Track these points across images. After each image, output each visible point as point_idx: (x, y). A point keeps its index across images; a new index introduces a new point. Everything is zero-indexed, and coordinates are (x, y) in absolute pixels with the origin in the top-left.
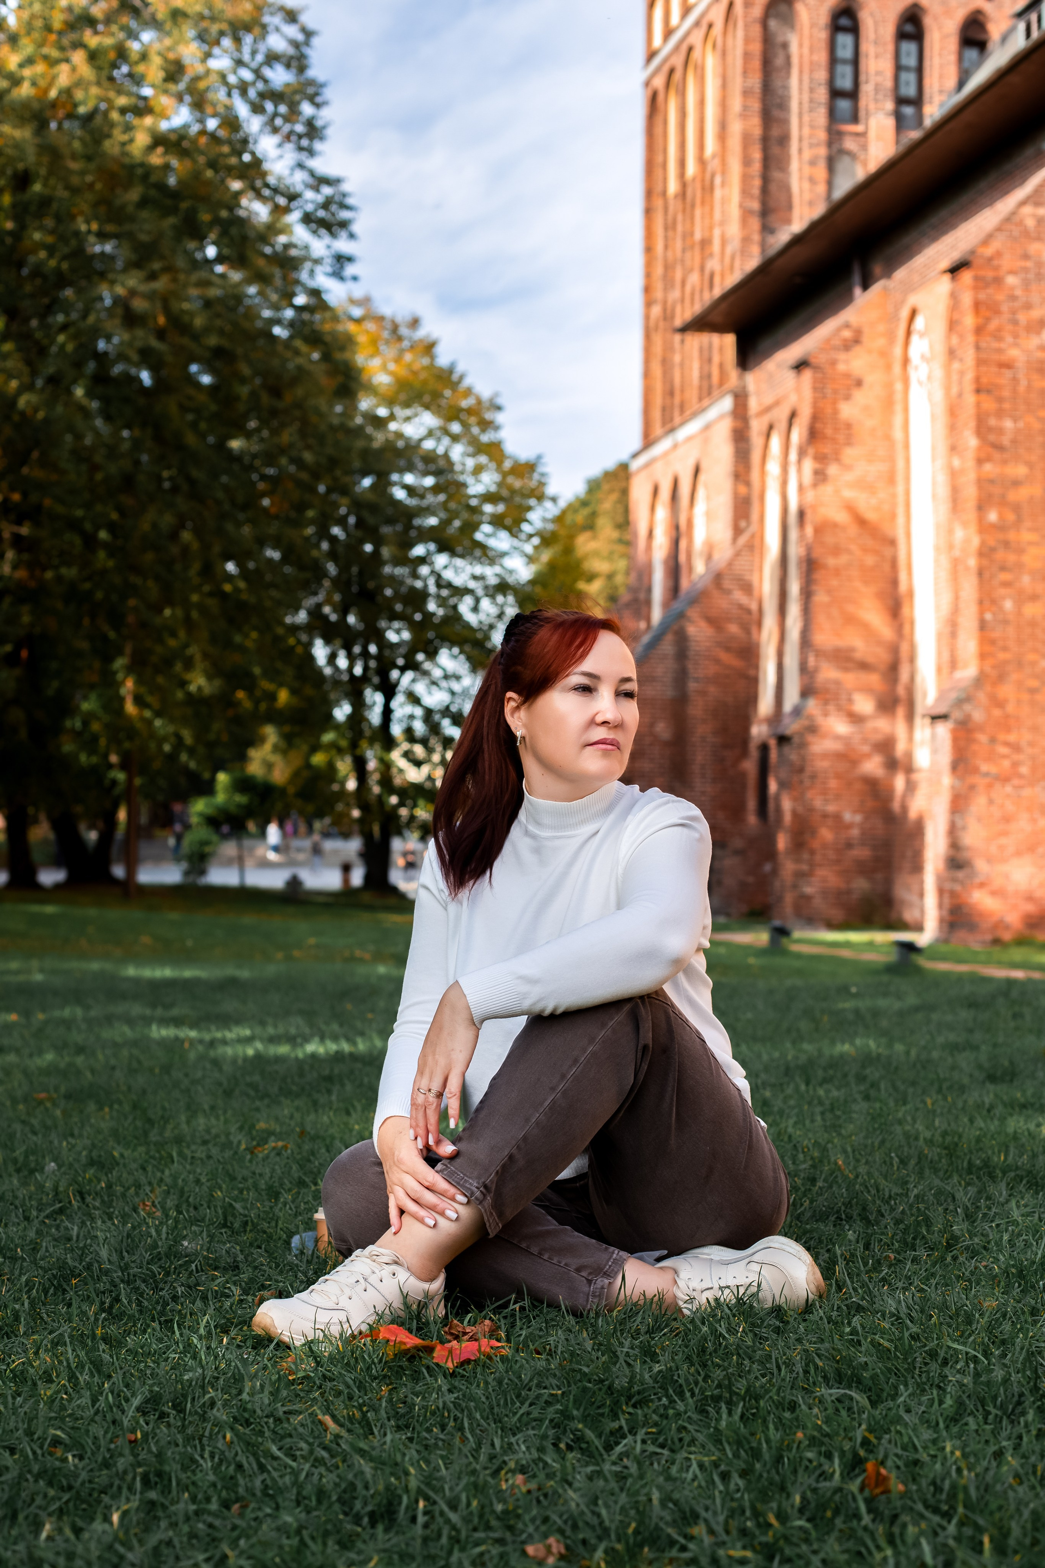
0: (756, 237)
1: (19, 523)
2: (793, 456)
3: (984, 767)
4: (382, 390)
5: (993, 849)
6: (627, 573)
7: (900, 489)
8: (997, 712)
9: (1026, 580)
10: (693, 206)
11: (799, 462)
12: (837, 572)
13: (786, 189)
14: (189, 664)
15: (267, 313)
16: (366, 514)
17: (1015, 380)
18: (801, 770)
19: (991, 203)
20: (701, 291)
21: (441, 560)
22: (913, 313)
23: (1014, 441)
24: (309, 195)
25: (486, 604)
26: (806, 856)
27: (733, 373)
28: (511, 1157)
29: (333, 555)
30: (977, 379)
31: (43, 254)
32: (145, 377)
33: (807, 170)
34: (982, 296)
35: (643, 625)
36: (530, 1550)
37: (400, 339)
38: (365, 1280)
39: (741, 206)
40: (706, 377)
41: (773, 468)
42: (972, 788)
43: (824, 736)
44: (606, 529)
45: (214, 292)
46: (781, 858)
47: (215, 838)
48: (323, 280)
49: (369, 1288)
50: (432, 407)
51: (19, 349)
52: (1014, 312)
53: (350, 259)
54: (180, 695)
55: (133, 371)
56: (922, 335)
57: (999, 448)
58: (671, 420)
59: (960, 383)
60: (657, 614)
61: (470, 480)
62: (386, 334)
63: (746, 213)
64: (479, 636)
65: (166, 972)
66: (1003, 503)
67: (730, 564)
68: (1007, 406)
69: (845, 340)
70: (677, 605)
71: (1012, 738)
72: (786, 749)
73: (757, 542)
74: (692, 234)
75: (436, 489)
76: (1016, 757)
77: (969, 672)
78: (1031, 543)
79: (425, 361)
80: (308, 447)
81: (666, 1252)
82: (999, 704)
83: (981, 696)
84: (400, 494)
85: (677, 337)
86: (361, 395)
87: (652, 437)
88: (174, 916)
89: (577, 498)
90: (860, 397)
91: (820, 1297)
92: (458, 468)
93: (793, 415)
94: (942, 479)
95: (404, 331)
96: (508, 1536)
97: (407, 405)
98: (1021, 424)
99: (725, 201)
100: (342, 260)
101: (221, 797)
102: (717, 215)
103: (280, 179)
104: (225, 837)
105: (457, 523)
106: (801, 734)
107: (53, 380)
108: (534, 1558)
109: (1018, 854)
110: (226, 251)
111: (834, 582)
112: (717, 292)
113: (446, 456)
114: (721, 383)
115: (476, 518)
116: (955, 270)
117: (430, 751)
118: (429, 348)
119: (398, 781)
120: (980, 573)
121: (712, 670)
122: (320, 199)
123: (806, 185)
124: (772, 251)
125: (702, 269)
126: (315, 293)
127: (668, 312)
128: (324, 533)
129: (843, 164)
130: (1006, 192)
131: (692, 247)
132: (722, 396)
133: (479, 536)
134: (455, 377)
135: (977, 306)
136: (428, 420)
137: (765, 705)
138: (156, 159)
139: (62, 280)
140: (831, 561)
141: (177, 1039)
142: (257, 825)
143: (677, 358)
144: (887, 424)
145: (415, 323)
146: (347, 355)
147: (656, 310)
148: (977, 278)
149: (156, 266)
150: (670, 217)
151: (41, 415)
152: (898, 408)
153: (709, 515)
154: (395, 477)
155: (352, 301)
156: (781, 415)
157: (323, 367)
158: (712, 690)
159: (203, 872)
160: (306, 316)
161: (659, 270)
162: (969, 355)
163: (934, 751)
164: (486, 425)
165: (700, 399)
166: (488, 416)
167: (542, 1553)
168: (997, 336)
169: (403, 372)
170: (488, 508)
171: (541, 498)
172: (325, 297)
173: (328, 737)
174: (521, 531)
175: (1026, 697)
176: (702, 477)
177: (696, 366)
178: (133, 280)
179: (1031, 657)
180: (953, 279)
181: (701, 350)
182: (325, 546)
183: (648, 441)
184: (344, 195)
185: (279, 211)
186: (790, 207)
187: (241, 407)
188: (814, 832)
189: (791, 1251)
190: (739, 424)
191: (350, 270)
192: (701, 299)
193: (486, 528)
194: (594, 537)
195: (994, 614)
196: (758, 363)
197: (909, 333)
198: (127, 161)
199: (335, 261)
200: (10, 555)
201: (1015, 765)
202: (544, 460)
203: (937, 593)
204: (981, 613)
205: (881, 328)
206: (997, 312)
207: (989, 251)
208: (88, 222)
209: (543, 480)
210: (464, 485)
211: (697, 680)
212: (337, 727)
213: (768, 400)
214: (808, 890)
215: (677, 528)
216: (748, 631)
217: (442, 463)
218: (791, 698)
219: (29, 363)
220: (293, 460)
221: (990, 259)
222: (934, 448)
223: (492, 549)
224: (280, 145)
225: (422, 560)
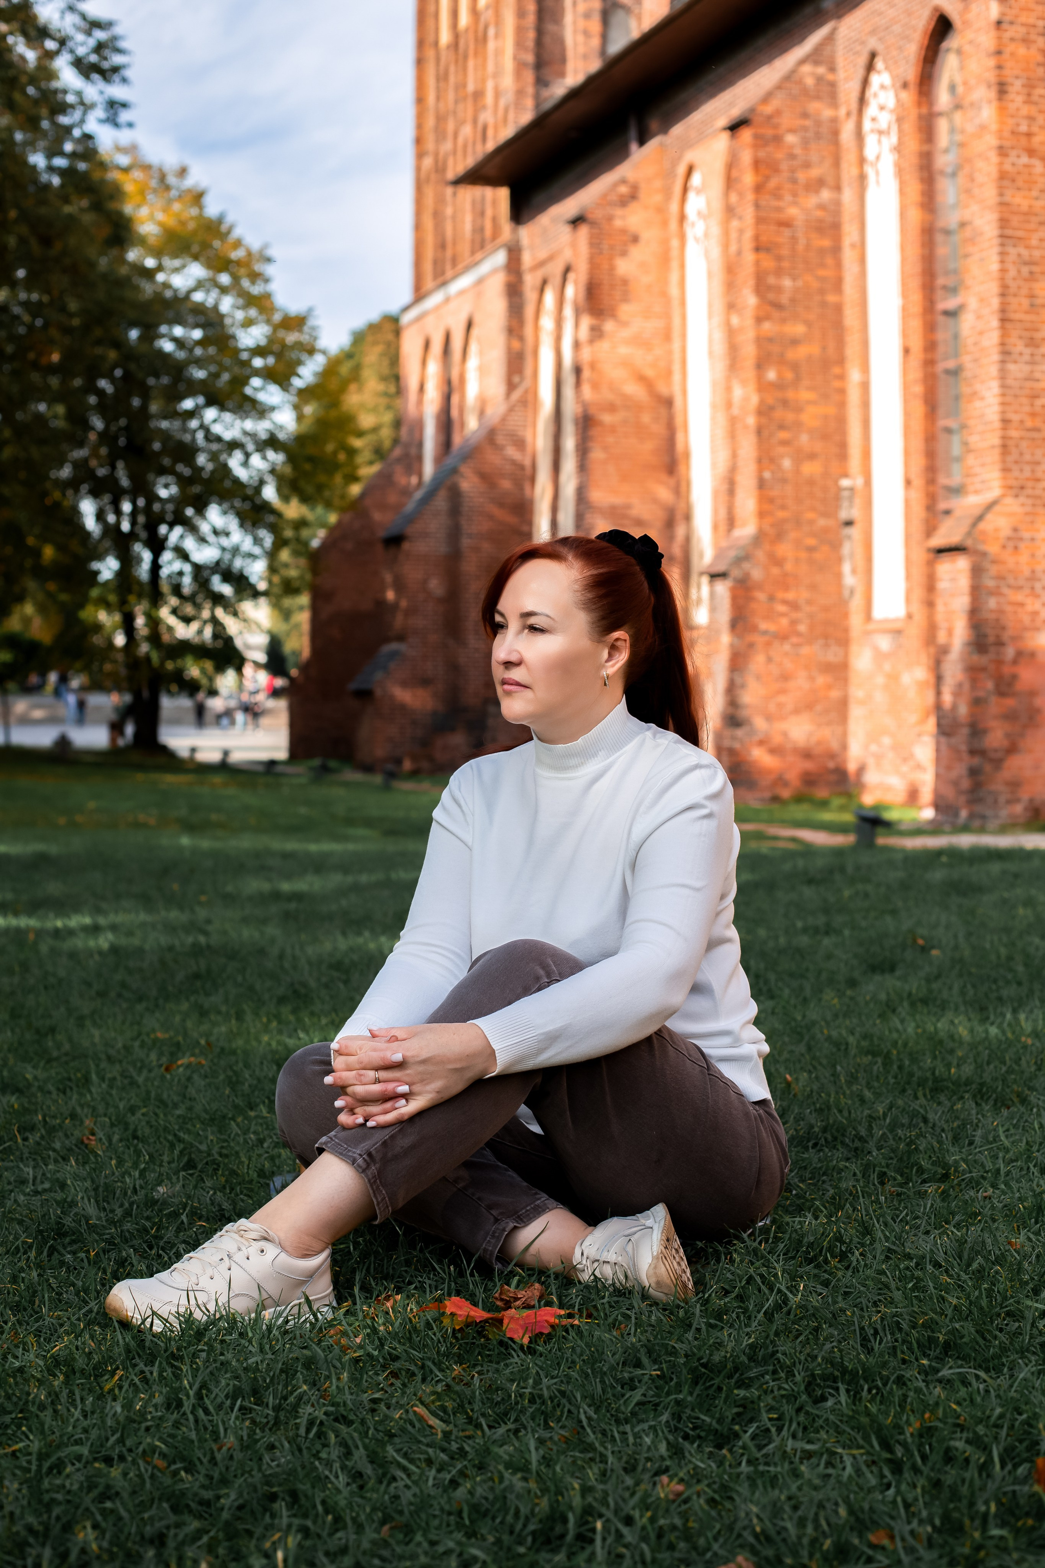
0: (530, 90)
2: (568, 312)
3: (763, 626)
4: (150, 240)
5: (772, 707)
7: (676, 345)
8: (775, 571)
9: (804, 438)
10: (466, 57)
11: (575, 318)
12: (613, 429)
13: (560, 42)
16: (133, 367)
17: (794, 239)
19: (769, 60)
20: (474, 143)
21: (210, 414)
22: (690, 170)
23: (793, 300)
24: (80, 39)
25: (256, 460)
27: (506, 226)
29: (99, 409)
30: (757, 238)
33: (581, 23)
34: (762, 154)
35: (414, 480)
37: (168, 188)
38: (230, 1257)
39: (515, 58)
40: (479, 230)
41: (547, 323)
42: (751, 645)
44: (372, 382)
48: (92, 125)
49: (234, 1266)
50: (201, 258)
52: (793, 171)
53: (125, 106)
56: (699, 192)
57: (778, 306)
58: (443, 273)
59: (739, 240)
60: (428, 469)
61: (240, 333)
62: (154, 183)
63: (520, 66)
64: (249, 492)
66: (782, 361)
67: (504, 419)
68: (786, 264)
69: (622, 196)
70: (449, 461)
71: (790, 596)
73: (530, 397)
74: (464, 85)
75: (204, 342)
76: (795, 615)
77: (747, 530)
78: (809, 402)
79: (194, 211)
80: (75, 295)
82: (776, 561)
83: (760, 555)
84: (168, 346)
85: (449, 190)
86: (130, 245)
87: (423, 290)
89: (342, 350)
90: (637, 253)
92: (228, 321)
93: (567, 270)
94: (719, 336)
95: (172, 180)
97: (175, 256)
98: (799, 283)
99: (499, 53)
100: (114, 106)
102: (491, 67)
103: (49, 22)
105: (226, 377)
109: (797, 711)
111: (610, 439)
112: (491, 146)
113: (216, 307)
114: (495, 237)
115: (246, 372)
116: (734, 127)
117: (198, 607)
118: (197, 197)
119: (166, 638)
120: (759, 431)
121: (485, 526)
122: (92, 43)
123: (581, 38)
124: (548, 105)
125: (475, 121)
127: (440, 164)
128: (91, 386)
129: (618, 17)
130: (784, 50)
131: (465, 98)
132: (495, 250)
133: (249, 391)
134: (224, 228)
135: (757, 164)
136: (196, 271)
140: (607, 418)
143: (449, 211)
144: (664, 281)
145: (183, 172)
147: (428, 162)
148: (756, 137)
150: (442, 68)
152: (675, 264)
153: (482, 370)
154: (164, 329)
155: (119, 149)
156: (556, 268)
157: (93, 215)
158: (486, 546)
160: (75, 164)
161: (430, 122)
162: (748, 213)
163: (713, 609)
164: (255, 277)
165: (473, 253)
166: (258, 267)
168: (777, 194)
169: (171, 222)
170: (258, 362)
171: (311, 351)
172: (96, 143)
173: (94, 593)
174: (290, 384)
175: (803, 555)
176: (475, 332)
177: (468, 219)
179: (810, 515)
180: (733, 137)
181: (474, 203)
182: (92, 399)
183: (420, 295)
184: (117, 39)
185: (47, 55)
186: (563, 60)
190: (513, 278)
191: (124, 116)
192: (474, 152)
193: (256, 382)
194: (361, 390)
195: (773, 472)
196: (532, 217)
197: (685, 190)
199: (108, 107)
201: (794, 623)
202: (315, 314)
203: (713, 451)
204: (760, 471)
205: (658, 184)
206: (777, 170)
207: (768, 109)
209: (314, 334)
210: (233, 337)
211: (470, 536)
212: (103, 585)
213: (542, 254)
215: (449, 382)
216: (521, 488)
217: (211, 315)
221: (769, 117)
222: (710, 305)
223: (261, 403)
225: (191, 414)
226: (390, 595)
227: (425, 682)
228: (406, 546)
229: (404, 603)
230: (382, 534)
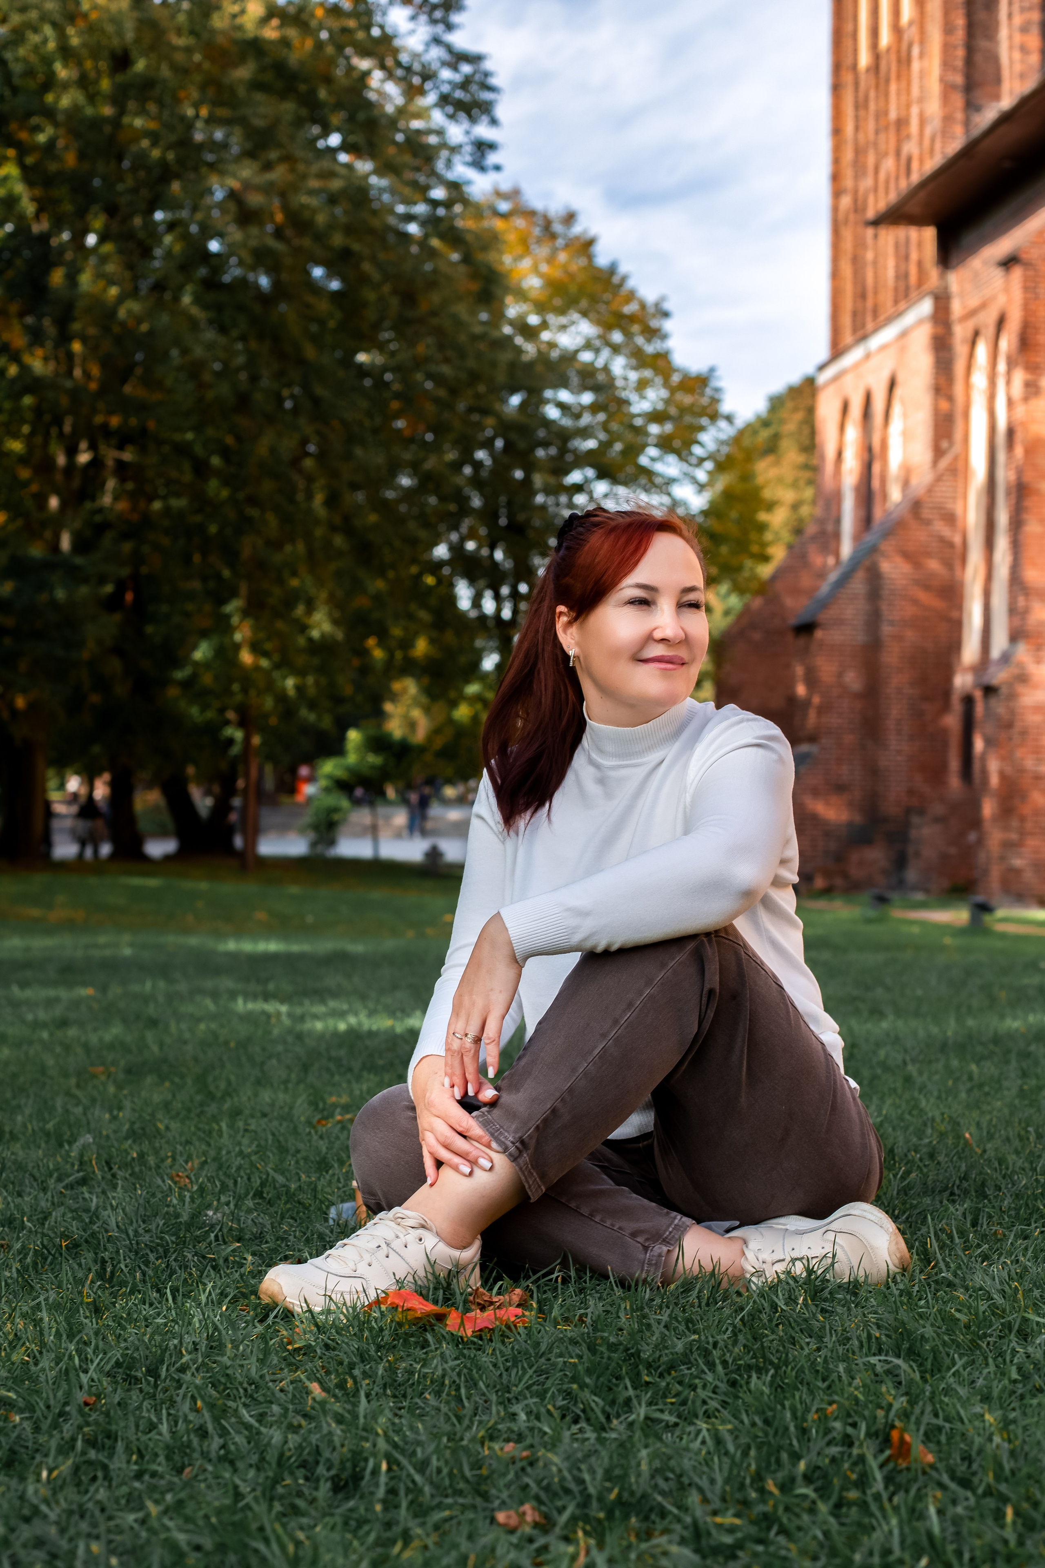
0: (959, 115)
1: (121, 447)
2: (1002, 367)
4: (534, 294)
6: (814, 502)
10: (888, 81)
11: (1009, 372)
13: (995, 60)
14: (310, 608)
15: (401, 209)
16: (513, 436)
18: (1009, 725)
20: (897, 178)
21: (601, 487)
24: (446, 74)
26: (1015, 823)
27: (934, 273)
28: (554, 1111)
29: (477, 482)
31: (145, 143)
32: (264, 281)
33: (1018, 38)
35: (831, 561)
36: (501, 1517)
37: (553, 236)
38: (388, 1245)
39: (942, 80)
40: (902, 276)
41: (979, 379)
43: (1036, 687)
44: (792, 456)
45: (336, 184)
46: (988, 826)
47: (345, 803)
48: (461, 170)
49: (392, 1254)
50: (592, 315)
51: (120, 251)
53: (492, 146)
54: (301, 641)
55: (251, 276)
58: (863, 326)
60: (846, 549)
61: (633, 397)
62: (537, 231)
63: (947, 88)
65: (273, 946)
67: (930, 490)
70: (869, 538)
72: (993, 702)
73: (960, 465)
74: (886, 113)
75: (594, 408)
79: (582, 262)
80: (447, 360)
81: (738, 1223)
84: (552, 413)
85: (870, 232)
86: (509, 300)
87: (841, 345)
88: (294, 890)
89: (759, 418)
91: (904, 1269)
92: (619, 383)
93: (1002, 320)
95: (558, 228)
96: (478, 1501)
97: (561, 311)
99: (923, 74)
100: (483, 147)
101: (352, 758)
102: (915, 91)
103: (416, 56)
104: (357, 803)
105: (618, 447)
106: (1010, 685)
107: (159, 287)
108: (504, 1525)
110: (352, 139)
112: (915, 179)
113: (606, 369)
114: (920, 282)
115: (640, 440)
118: (586, 246)
121: (910, 611)
122: (457, 78)
123: (1017, 55)
124: (977, 132)
125: (898, 153)
126: (455, 187)
127: (860, 202)
128: (467, 457)
131: (887, 128)
132: (921, 298)
133: (643, 461)
134: (616, 280)
136: (585, 328)
137: (970, 652)
138: (271, 33)
139: (166, 174)
141: (264, 1013)
142: (397, 791)
143: (870, 256)
145: (570, 218)
146: (491, 257)
147: (846, 201)
149: (273, 155)
150: (861, 94)
151: (144, 327)
153: (906, 435)
154: (548, 394)
155: (498, 194)
156: (989, 318)
157: (462, 269)
158: (910, 635)
159: (332, 842)
160: (441, 212)
161: (848, 155)
164: (653, 333)
165: (896, 302)
166: (654, 323)
167: (514, 1521)
169: (557, 274)
170: (654, 429)
171: (714, 417)
172: (467, 189)
173: (473, 689)
174: (691, 454)
176: (898, 392)
177: (891, 263)
178: (247, 171)
181: (897, 245)
182: (468, 470)
183: (837, 351)
184: (487, 74)
185: (412, 92)
186: (998, 80)
187: (371, 315)
188: (1024, 796)
189: (873, 1218)
190: (940, 330)
191: (492, 158)
192: (896, 188)
193: (652, 451)
194: (777, 463)
196: (962, 261)
198: (238, 35)
199: (475, 149)
200: (111, 484)
202: (718, 373)
208: (196, 105)
209: (716, 396)
210: (627, 403)
211: (892, 623)
212: (483, 677)
213: (974, 302)
214: (1017, 862)
215: (869, 449)
216: (949, 564)
217: (601, 377)
218: (1000, 642)
219: (130, 267)
220: (430, 376)
223: (658, 475)
224: (413, 18)
225: (578, 488)
226: (801, 690)
227: (840, 788)
228: (819, 634)
229: (816, 700)
230: (793, 621)
